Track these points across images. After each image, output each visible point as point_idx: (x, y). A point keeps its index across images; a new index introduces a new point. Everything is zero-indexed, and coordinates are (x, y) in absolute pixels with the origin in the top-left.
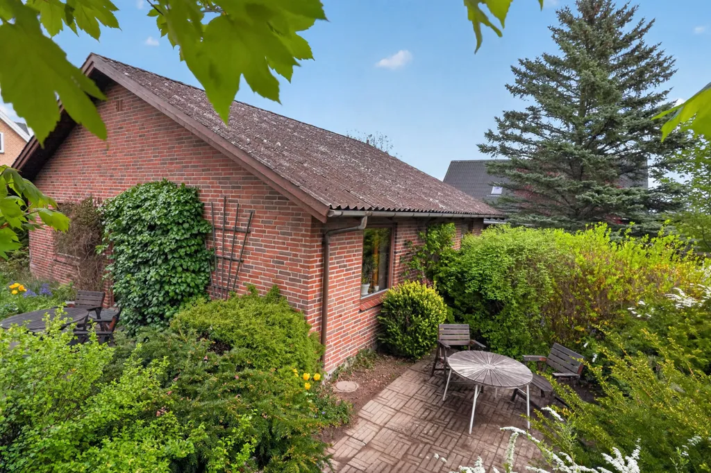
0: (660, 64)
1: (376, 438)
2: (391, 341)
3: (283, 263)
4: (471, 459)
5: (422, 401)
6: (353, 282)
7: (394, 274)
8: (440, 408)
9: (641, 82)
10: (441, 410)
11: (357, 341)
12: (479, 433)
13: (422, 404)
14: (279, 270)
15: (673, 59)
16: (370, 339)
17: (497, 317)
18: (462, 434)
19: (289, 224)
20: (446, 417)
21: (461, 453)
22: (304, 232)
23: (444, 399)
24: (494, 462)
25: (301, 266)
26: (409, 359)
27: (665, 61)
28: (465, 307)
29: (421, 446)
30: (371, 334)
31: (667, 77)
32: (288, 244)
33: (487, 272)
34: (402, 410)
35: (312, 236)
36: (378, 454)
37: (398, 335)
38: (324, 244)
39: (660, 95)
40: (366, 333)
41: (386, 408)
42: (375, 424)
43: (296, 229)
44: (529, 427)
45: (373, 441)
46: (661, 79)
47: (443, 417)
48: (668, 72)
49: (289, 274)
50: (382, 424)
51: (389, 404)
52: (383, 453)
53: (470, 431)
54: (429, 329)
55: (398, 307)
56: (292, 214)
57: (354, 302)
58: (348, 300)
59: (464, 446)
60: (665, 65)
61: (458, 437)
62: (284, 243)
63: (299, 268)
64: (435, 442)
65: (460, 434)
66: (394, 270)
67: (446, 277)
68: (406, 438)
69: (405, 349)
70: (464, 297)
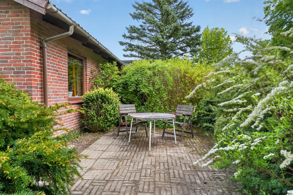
0: (189, 10)
1: (95, 164)
2: (90, 121)
3: (7, 62)
4: (156, 159)
5: (117, 145)
6: (63, 83)
7: (86, 88)
8: (128, 146)
9: (183, 17)
10: (130, 146)
11: (68, 124)
12: (154, 150)
13: (117, 146)
14: (3, 67)
15: (192, 9)
16: (76, 124)
17: (146, 103)
18: (146, 152)
19: (10, 31)
20: (134, 148)
21: (150, 158)
22: (24, 36)
23: (129, 141)
24: (168, 158)
25: (24, 61)
26: (102, 131)
27: (190, 9)
28: (128, 102)
29: (125, 161)
30: (76, 121)
31: (192, 15)
32: (10, 47)
33: (139, 79)
34: (106, 150)
35: (31, 39)
36: (99, 171)
37: (94, 117)
38: (42, 48)
39: (189, 24)
40: (73, 120)
41: (96, 151)
42: (91, 159)
43: (17, 35)
44: (176, 143)
45: (93, 166)
46: (190, 16)
47: (132, 148)
48: (192, 13)
49: (13, 69)
50: (96, 158)
51: (98, 149)
52: (102, 169)
53: (150, 150)
54: (112, 111)
55: (92, 101)
56: (13, 24)
57: (65, 97)
58: (61, 95)
59: (149, 156)
60: (190, 11)
61: (144, 153)
62: (6, 46)
63: (22, 63)
64: (133, 157)
65: (145, 152)
66: (86, 86)
67: (117, 87)
68: (115, 160)
69: (99, 125)
70: (128, 96)
